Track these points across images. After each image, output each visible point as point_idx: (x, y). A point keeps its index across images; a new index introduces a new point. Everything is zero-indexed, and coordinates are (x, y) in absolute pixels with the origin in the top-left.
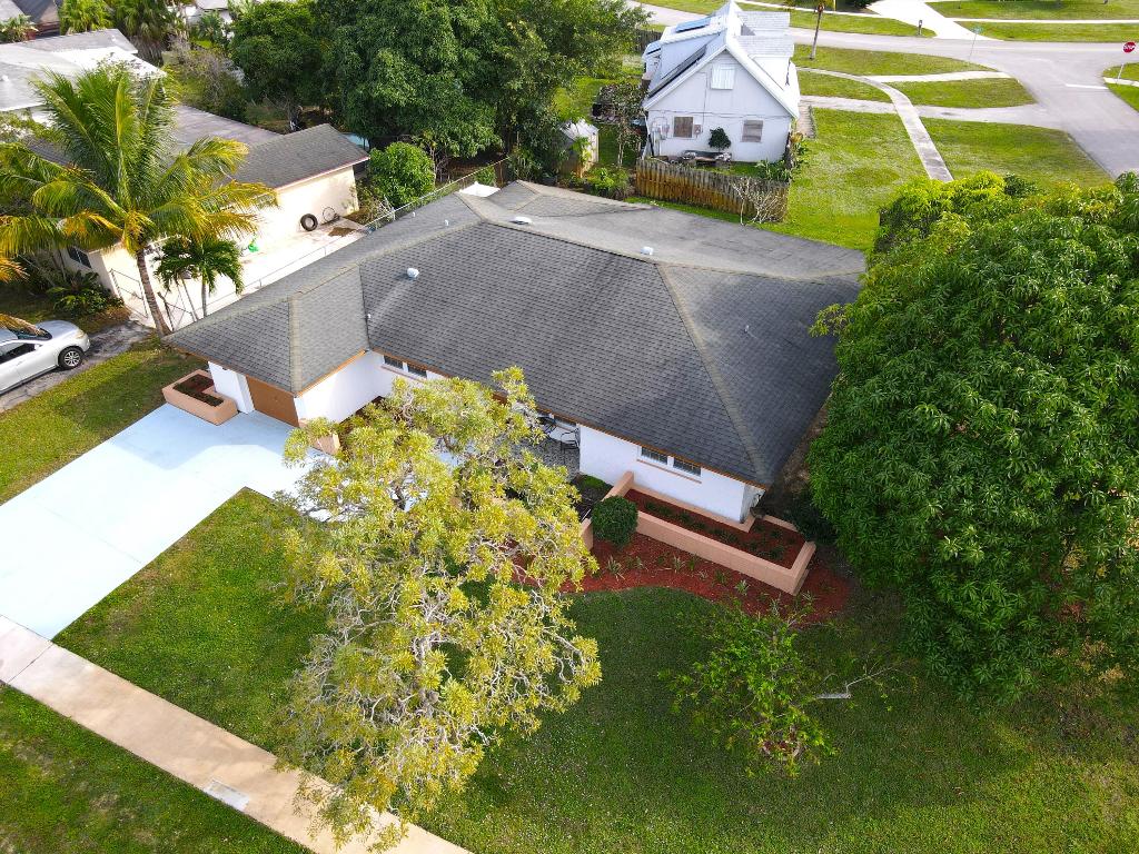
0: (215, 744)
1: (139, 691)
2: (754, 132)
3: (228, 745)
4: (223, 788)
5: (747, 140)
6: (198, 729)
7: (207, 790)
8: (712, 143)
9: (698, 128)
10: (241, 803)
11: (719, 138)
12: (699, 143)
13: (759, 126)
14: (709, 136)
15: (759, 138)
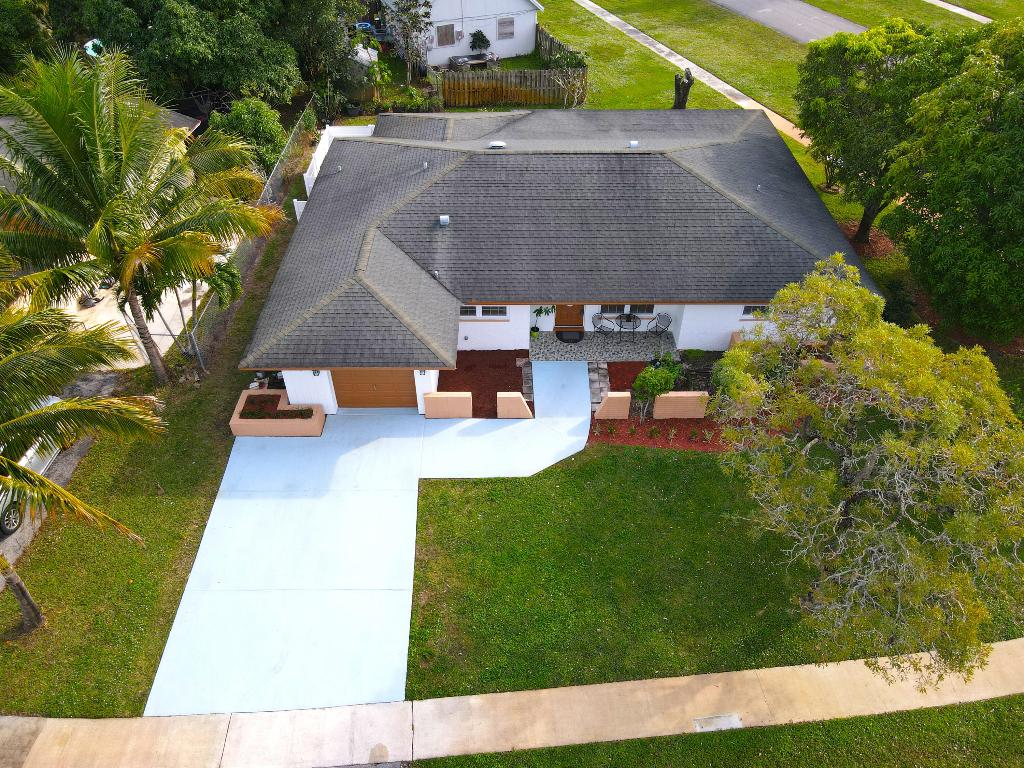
0: (660, 693)
1: (544, 693)
2: (508, 30)
3: (673, 687)
4: (708, 721)
5: (503, 38)
6: (633, 691)
7: (698, 730)
8: (473, 46)
9: (460, 34)
10: (734, 721)
11: (479, 40)
12: (461, 49)
13: (511, 22)
14: (471, 39)
15: (512, 34)
